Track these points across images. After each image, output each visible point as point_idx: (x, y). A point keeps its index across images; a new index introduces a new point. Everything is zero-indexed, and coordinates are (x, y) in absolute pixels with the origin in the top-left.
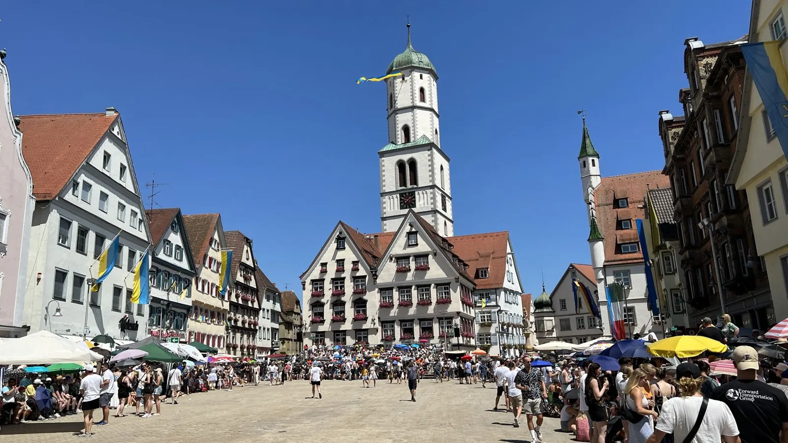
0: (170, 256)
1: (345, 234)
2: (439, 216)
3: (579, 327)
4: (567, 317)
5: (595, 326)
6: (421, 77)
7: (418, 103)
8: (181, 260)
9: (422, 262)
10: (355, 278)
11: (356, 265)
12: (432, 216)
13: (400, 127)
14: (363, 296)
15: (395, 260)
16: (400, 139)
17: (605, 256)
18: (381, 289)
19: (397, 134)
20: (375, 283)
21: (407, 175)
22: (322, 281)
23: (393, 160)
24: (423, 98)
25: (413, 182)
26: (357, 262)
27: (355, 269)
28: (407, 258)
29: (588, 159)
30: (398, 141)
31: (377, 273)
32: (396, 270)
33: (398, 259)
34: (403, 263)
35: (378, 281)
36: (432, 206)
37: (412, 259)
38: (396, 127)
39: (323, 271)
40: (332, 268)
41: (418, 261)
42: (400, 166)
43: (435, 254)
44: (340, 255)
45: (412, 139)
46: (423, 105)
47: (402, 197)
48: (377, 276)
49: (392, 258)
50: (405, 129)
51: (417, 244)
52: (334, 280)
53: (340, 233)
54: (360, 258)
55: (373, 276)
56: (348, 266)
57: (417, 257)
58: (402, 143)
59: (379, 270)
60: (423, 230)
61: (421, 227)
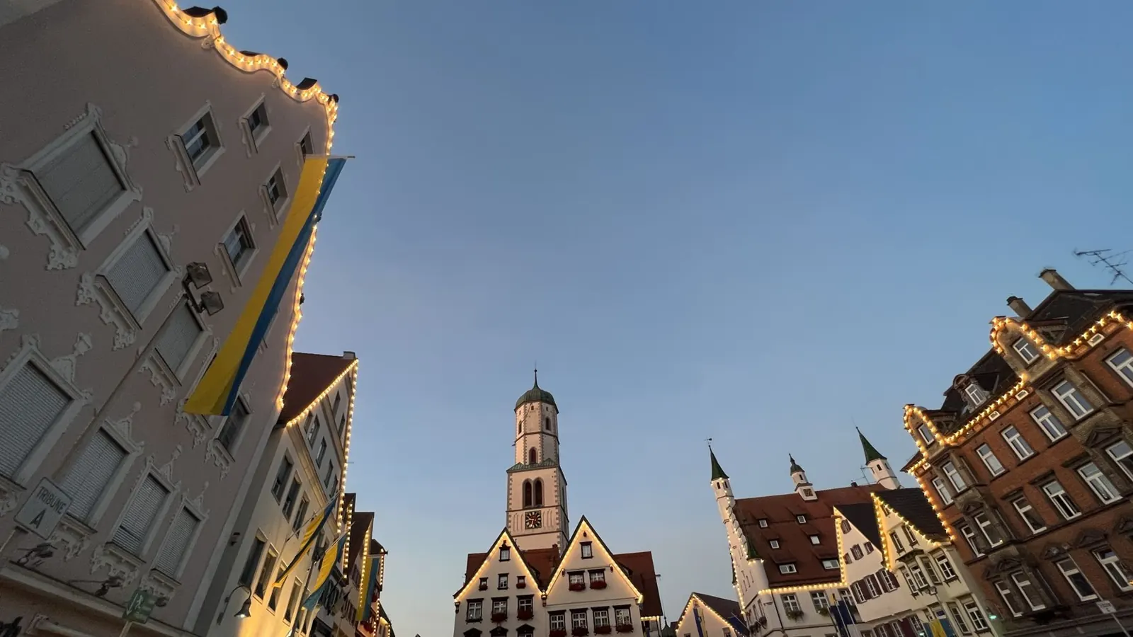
1: (510, 544)
6: (546, 409)
7: (544, 430)
9: (597, 577)
10: (520, 597)
11: (521, 581)
12: (558, 537)
13: (528, 449)
14: (530, 623)
15: (567, 576)
16: (528, 461)
17: (768, 579)
18: (551, 613)
19: (525, 456)
20: (544, 605)
21: (533, 494)
22: (480, 601)
23: (520, 478)
24: (548, 428)
25: (539, 502)
26: (523, 578)
27: (521, 586)
28: (581, 573)
29: (721, 480)
30: (525, 462)
31: (547, 592)
32: (568, 587)
33: (571, 574)
34: (576, 579)
35: (548, 602)
36: (558, 527)
37: (587, 575)
38: (525, 450)
39: (483, 588)
40: (493, 583)
41: (593, 577)
42: (527, 485)
43: (612, 569)
44: (504, 568)
45: (539, 461)
46: (548, 432)
47: (527, 516)
48: (546, 596)
49: (563, 573)
50: (533, 452)
51: (591, 557)
52: (494, 599)
53: (505, 542)
54: (526, 572)
55: (542, 596)
56: (512, 582)
57: (592, 572)
58: (530, 464)
59: (549, 587)
60: (597, 541)
61: (595, 537)
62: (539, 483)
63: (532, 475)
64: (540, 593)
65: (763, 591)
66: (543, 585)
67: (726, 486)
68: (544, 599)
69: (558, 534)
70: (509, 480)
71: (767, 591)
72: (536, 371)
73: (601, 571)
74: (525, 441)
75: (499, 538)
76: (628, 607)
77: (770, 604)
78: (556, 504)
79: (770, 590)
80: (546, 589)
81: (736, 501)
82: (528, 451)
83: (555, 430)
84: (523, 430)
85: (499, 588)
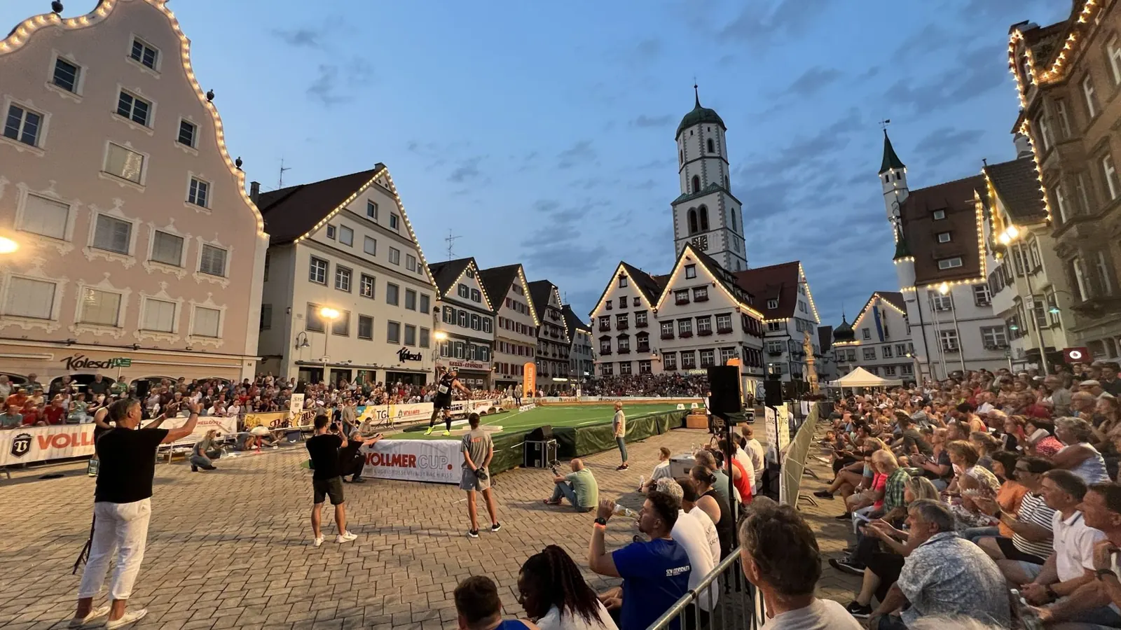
0: (467, 297)
1: (626, 273)
2: (731, 256)
3: (885, 356)
4: (871, 346)
5: (904, 354)
6: (709, 130)
7: (707, 154)
8: (479, 301)
9: (700, 293)
10: (637, 313)
11: (637, 301)
13: (691, 178)
14: (645, 330)
15: (673, 294)
16: (691, 190)
17: (917, 275)
18: (662, 323)
19: (688, 186)
20: (656, 317)
21: (698, 220)
22: (608, 317)
23: (684, 208)
24: (711, 149)
25: (705, 226)
26: (638, 298)
27: (637, 305)
28: (686, 291)
29: (892, 171)
30: (688, 192)
31: (657, 307)
32: (675, 302)
33: (677, 292)
34: (682, 296)
35: (658, 314)
36: (724, 247)
37: (691, 292)
38: (687, 179)
39: (609, 308)
40: (616, 304)
41: (697, 293)
42: (692, 213)
43: (714, 285)
44: (623, 293)
45: (702, 187)
46: (711, 154)
47: (694, 242)
48: (657, 310)
49: (670, 292)
50: (696, 179)
51: (695, 277)
52: (618, 315)
53: (622, 272)
54: (640, 293)
55: (654, 310)
56: (630, 302)
57: (696, 289)
58: (693, 193)
59: (659, 304)
60: (701, 263)
61: (698, 260)
62: (703, 210)
63: (696, 204)
64: (652, 308)
65: (906, 289)
66: (654, 302)
67: (899, 176)
70: (674, 211)
71: (910, 289)
72: (696, 87)
73: (705, 288)
74: (687, 170)
75: (617, 270)
76: (729, 314)
77: (913, 301)
78: (722, 227)
79: (914, 289)
80: (657, 305)
81: (910, 193)
82: (690, 180)
83: (720, 151)
84: (684, 160)
85: (621, 307)
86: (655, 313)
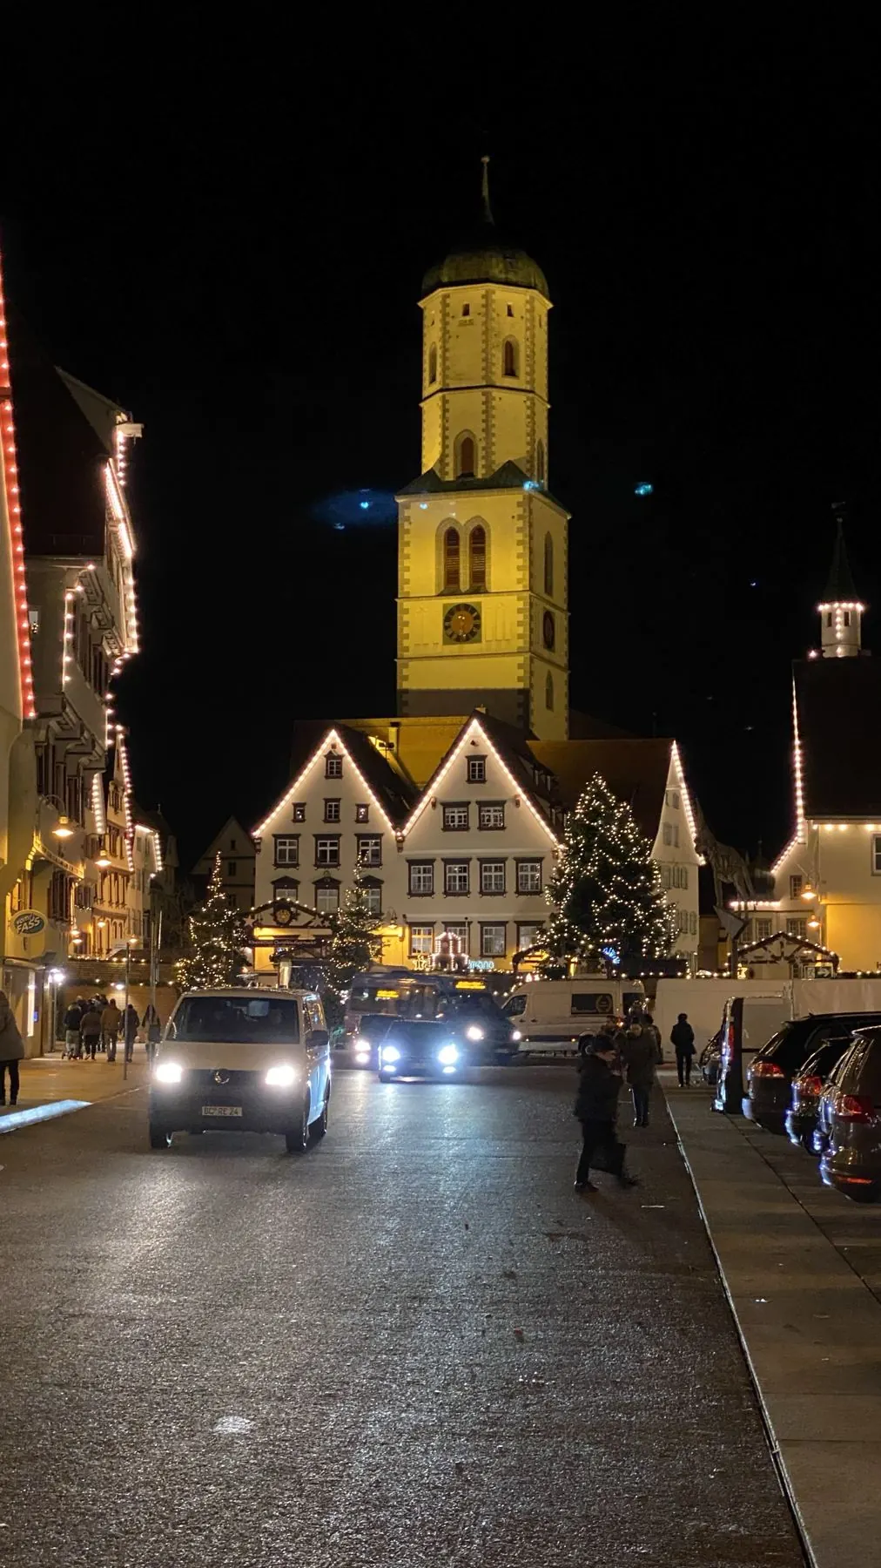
1: (342, 750)
6: (510, 311)
7: (500, 378)
9: (492, 814)
10: (360, 836)
11: (363, 812)
12: (520, 666)
13: (452, 434)
14: (376, 873)
15: (440, 808)
16: (451, 469)
18: (411, 862)
19: (443, 454)
20: (400, 850)
21: (464, 559)
22: (294, 838)
23: (431, 518)
24: (510, 369)
25: (478, 580)
26: (366, 806)
27: (361, 819)
28: (465, 805)
29: (838, 609)
30: (445, 473)
31: (405, 832)
32: (441, 825)
33: (446, 805)
34: (455, 815)
35: (406, 845)
36: (521, 643)
37: (474, 809)
38: (443, 436)
39: (298, 818)
40: (316, 812)
41: (486, 812)
42: (453, 534)
43: (517, 803)
44: (333, 790)
46: (509, 382)
47: (450, 614)
48: (404, 837)
49: (434, 805)
50: (465, 442)
51: (484, 781)
52: (318, 837)
53: (334, 746)
54: (371, 796)
55: (397, 837)
56: (347, 813)
57: (483, 805)
58: (456, 477)
59: (409, 825)
60: (497, 757)
61: (493, 750)
62: (478, 532)
63: (462, 509)
64: (393, 833)
66: (399, 817)
67: (846, 621)
68: (399, 842)
69: (521, 659)
73: (500, 805)
74: (443, 410)
76: (540, 860)
78: (520, 588)
80: (402, 828)
82: (451, 443)
83: (529, 377)
84: (439, 378)
85: (326, 821)
86: (402, 841)
